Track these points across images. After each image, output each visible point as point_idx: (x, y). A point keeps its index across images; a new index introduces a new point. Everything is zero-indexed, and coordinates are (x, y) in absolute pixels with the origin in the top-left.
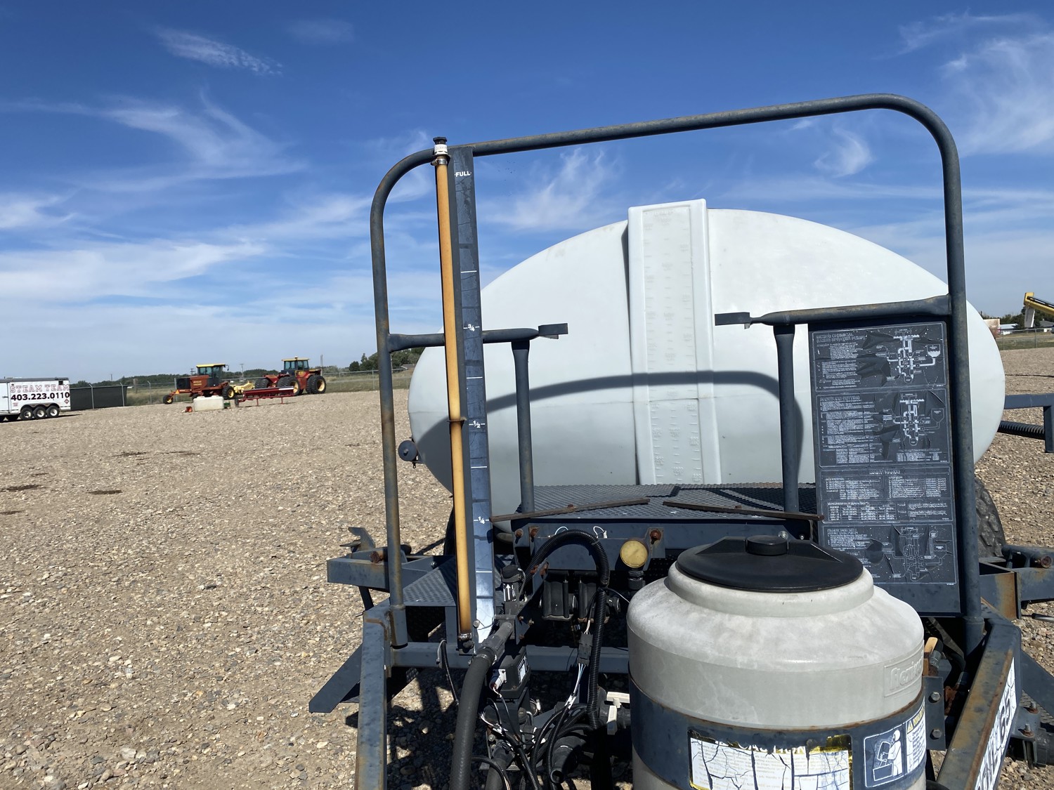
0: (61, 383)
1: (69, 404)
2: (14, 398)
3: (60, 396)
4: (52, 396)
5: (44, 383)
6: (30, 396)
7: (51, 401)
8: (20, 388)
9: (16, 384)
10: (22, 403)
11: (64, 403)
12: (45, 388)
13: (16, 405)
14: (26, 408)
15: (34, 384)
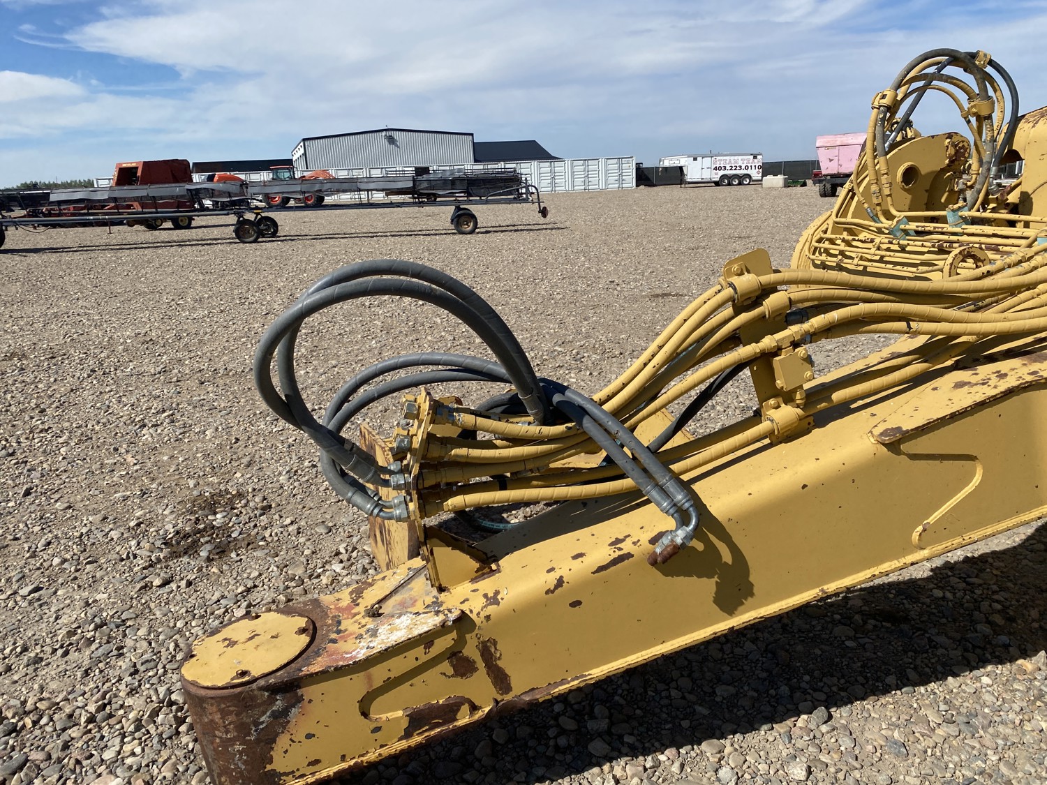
0: (755, 157)
1: (760, 175)
2: (715, 169)
3: (753, 168)
4: (747, 168)
5: (740, 158)
6: (728, 167)
7: (745, 172)
8: (721, 161)
9: (718, 158)
10: (722, 173)
11: (755, 174)
12: (741, 161)
13: (716, 174)
14: (723, 177)
15: (732, 158)
